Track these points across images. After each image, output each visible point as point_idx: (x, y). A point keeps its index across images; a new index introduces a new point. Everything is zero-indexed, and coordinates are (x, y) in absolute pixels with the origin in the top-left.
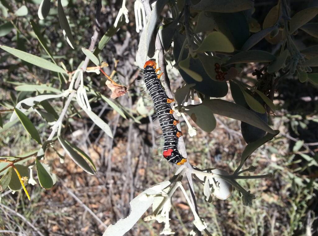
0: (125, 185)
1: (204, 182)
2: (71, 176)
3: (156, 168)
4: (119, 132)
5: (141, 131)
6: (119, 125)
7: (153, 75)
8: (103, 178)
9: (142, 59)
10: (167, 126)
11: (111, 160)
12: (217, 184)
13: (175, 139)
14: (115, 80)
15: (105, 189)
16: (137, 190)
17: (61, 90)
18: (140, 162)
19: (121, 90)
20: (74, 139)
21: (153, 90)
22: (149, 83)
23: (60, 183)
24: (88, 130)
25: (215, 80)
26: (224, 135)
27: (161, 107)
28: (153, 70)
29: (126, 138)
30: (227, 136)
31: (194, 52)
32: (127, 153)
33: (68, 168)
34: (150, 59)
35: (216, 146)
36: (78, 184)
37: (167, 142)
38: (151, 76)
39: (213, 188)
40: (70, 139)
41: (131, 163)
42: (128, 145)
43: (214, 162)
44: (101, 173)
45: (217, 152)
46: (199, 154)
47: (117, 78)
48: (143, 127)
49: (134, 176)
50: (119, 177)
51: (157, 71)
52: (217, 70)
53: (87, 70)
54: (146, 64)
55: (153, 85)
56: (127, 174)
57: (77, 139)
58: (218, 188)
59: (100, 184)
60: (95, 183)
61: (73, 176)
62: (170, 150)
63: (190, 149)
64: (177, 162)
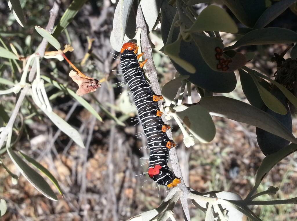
0: (106, 212)
1: (206, 210)
2: (31, 199)
3: (149, 187)
4: (98, 138)
5: (128, 136)
6: (97, 128)
7: (134, 63)
8: (75, 202)
9: (117, 41)
10: (153, 133)
11: (86, 177)
12: (225, 212)
13: (164, 152)
14: (90, 65)
15: (78, 217)
16: (122, 218)
17: (14, 82)
18: (127, 179)
19: (90, 85)
20: (34, 148)
21: (133, 83)
22: (129, 74)
23: (15, 210)
24: (54, 135)
25: (217, 71)
26: (242, 141)
27: (145, 108)
28: (134, 56)
29: (106, 146)
30: (246, 141)
31: (186, 32)
32: (107, 167)
33: (27, 188)
34: (129, 40)
35: (231, 156)
36: (40, 211)
37: (154, 156)
38: (131, 64)
39: (219, 218)
40: (29, 148)
41: (114, 181)
42: (110, 155)
43: (229, 179)
44: (73, 196)
45: (233, 164)
46: (208, 167)
47: (93, 64)
48: (130, 130)
49: (119, 198)
50: (98, 200)
51: (140, 57)
52: (218, 57)
53: (45, 55)
54: (123, 47)
55: (133, 76)
56: (109, 196)
57: (39, 149)
58: (226, 218)
59: (71, 211)
60: (64, 210)
61: (33, 199)
62: (158, 167)
63: (196, 160)
64: (168, 184)
